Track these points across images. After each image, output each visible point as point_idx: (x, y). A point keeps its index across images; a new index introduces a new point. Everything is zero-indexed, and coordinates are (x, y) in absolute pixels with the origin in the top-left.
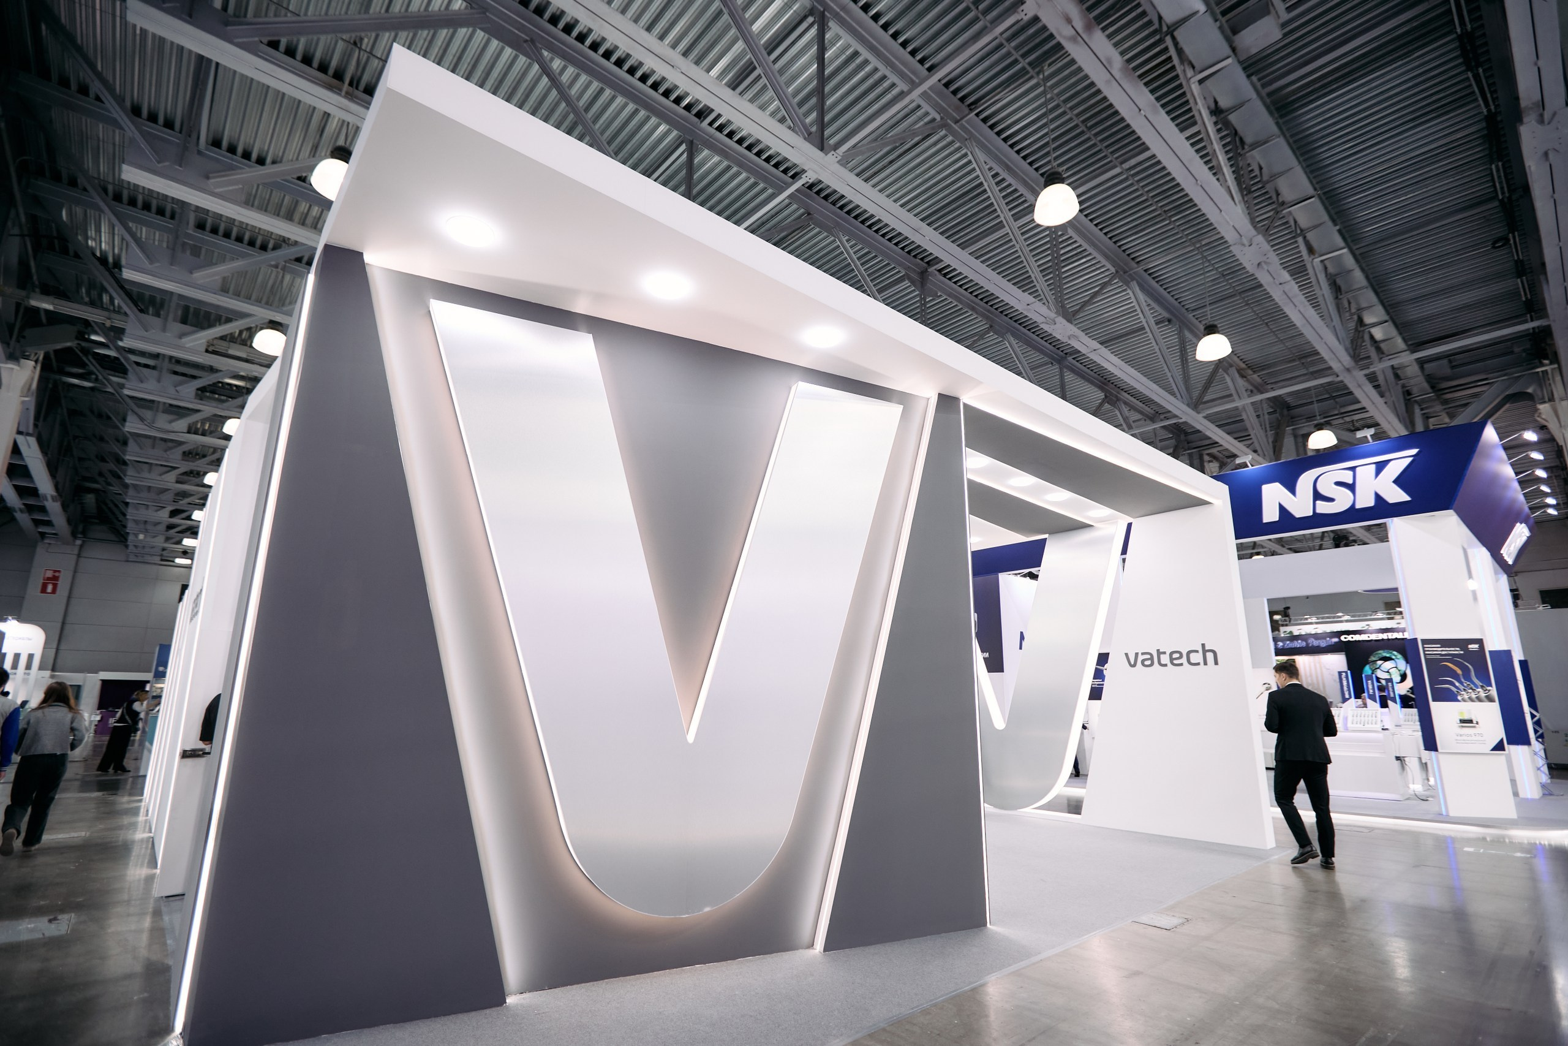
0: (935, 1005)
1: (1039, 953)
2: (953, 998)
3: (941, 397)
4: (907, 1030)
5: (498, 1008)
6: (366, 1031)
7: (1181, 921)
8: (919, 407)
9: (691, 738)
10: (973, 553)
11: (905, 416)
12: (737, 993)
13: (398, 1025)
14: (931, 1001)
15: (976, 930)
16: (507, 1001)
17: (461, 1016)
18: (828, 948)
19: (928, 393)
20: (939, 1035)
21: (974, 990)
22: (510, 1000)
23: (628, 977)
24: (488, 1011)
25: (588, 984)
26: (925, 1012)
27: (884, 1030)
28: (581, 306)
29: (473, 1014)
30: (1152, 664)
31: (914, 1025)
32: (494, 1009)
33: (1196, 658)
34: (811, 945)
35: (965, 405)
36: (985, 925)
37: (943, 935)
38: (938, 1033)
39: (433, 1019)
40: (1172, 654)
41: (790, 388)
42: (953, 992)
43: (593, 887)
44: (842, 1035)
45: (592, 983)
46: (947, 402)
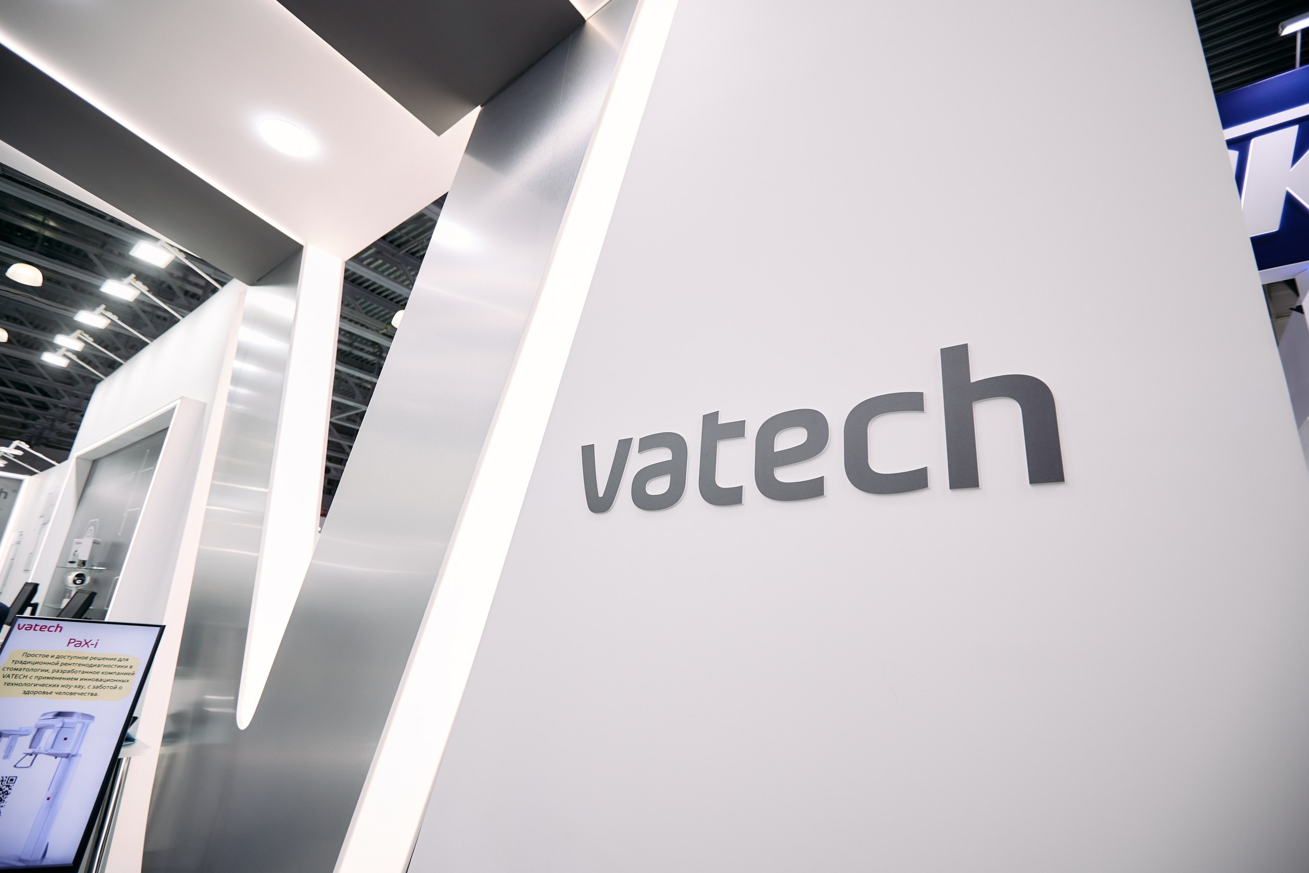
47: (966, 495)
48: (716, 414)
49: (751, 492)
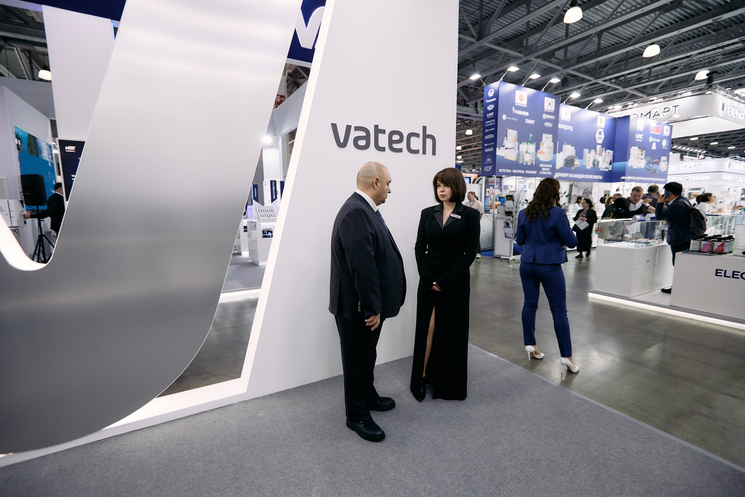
30: (367, 146)
47: (424, 155)
48: (378, 126)
49: (387, 149)
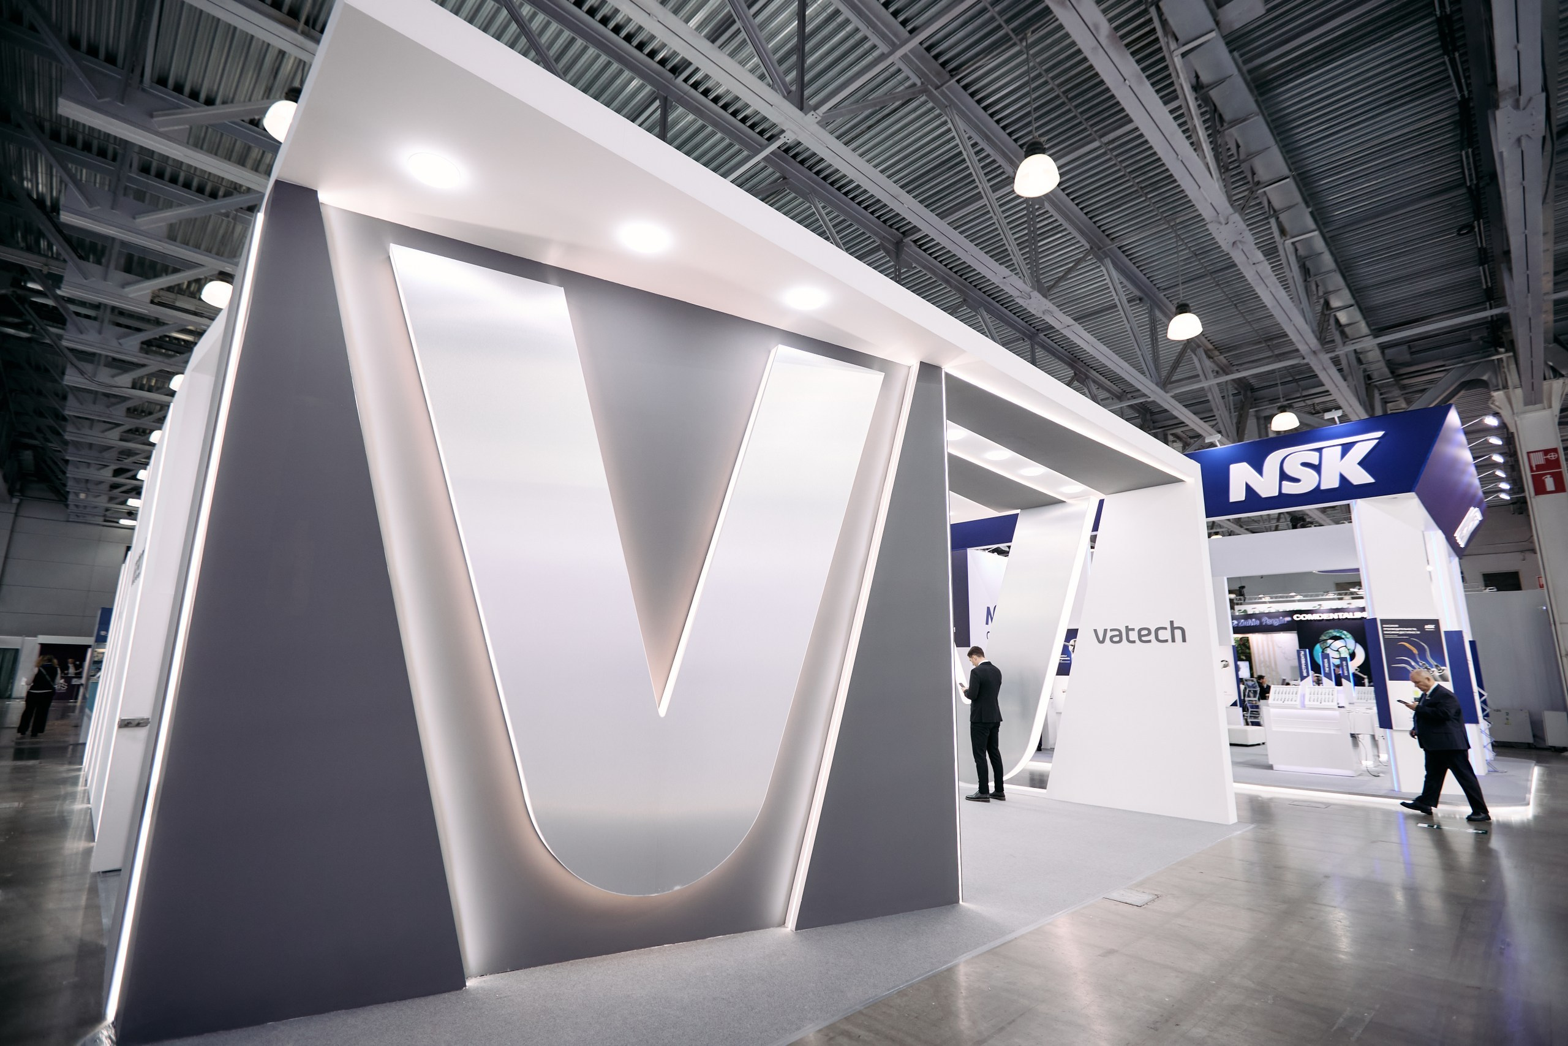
0: (911, 986)
1: (1014, 931)
2: (928, 979)
3: (923, 365)
4: (884, 1012)
5: (458, 992)
6: (316, 1018)
7: (1151, 897)
8: (901, 375)
9: (662, 711)
10: (952, 526)
11: (886, 384)
12: (708, 974)
13: (349, 1011)
14: (907, 981)
15: (949, 907)
16: (467, 984)
17: (417, 1001)
18: (799, 926)
19: (909, 361)
20: (916, 1017)
21: (950, 970)
22: (470, 983)
23: (594, 958)
24: (446, 995)
25: (552, 965)
26: (902, 993)
27: (860, 1012)
28: (552, 258)
29: (431, 998)
30: (1120, 641)
31: (891, 1007)
32: (452, 993)
33: (1164, 635)
34: (783, 923)
35: (947, 374)
36: (957, 902)
37: (915, 912)
38: (916, 1015)
39: (388, 1004)
40: (1140, 630)
41: (770, 352)
42: (928, 972)
43: (558, 865)
44: (817, 1018)
45: (556, 964)
46: (928, 371)
